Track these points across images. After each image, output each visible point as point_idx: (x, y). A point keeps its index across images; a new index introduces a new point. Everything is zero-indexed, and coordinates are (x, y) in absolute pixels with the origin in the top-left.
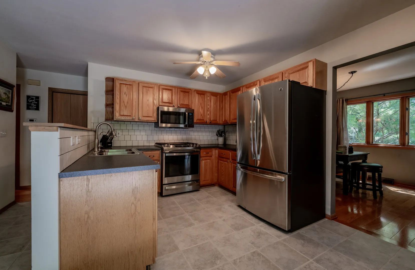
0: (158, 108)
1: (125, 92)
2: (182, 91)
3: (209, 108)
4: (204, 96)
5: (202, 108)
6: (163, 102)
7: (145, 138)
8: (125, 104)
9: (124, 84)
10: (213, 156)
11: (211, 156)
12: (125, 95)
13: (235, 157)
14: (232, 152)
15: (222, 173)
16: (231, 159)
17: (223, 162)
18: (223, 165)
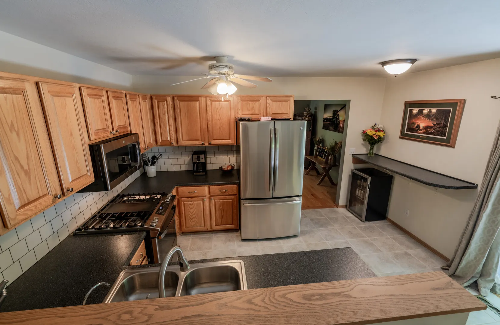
1: (10, 124)
8: (22, 167)
12: (14, 134)
13: (220, 192)
14: (212, 186)
15: (191, 216)
16: (209, 196)
17: (192, 202)
18: (194, 206)
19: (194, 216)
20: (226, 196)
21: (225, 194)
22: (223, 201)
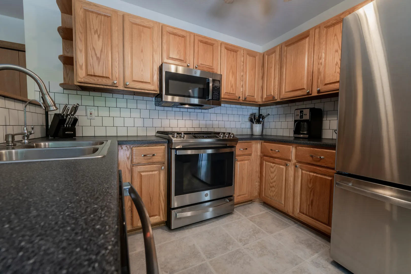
0: (161, 69)
1: (95, 29)
2: (201, 41)
3: (243, 75)
4: (237, 55)
5: (233, 73)
6: (170, 57)
7: (139, 123)
8: (96, 54)
9: (92, 12)
10: (253, 154)
11: (250, 155)
12: (96, 36)
13: (311, 159)
14: (300, 147)
15: (271, 183)
16: (295, 161)
17: (274, 165)
18: (275, 171)
19: (274, 184)
20: (321, 169)
21: (318, 164)
22: (315, 174)
